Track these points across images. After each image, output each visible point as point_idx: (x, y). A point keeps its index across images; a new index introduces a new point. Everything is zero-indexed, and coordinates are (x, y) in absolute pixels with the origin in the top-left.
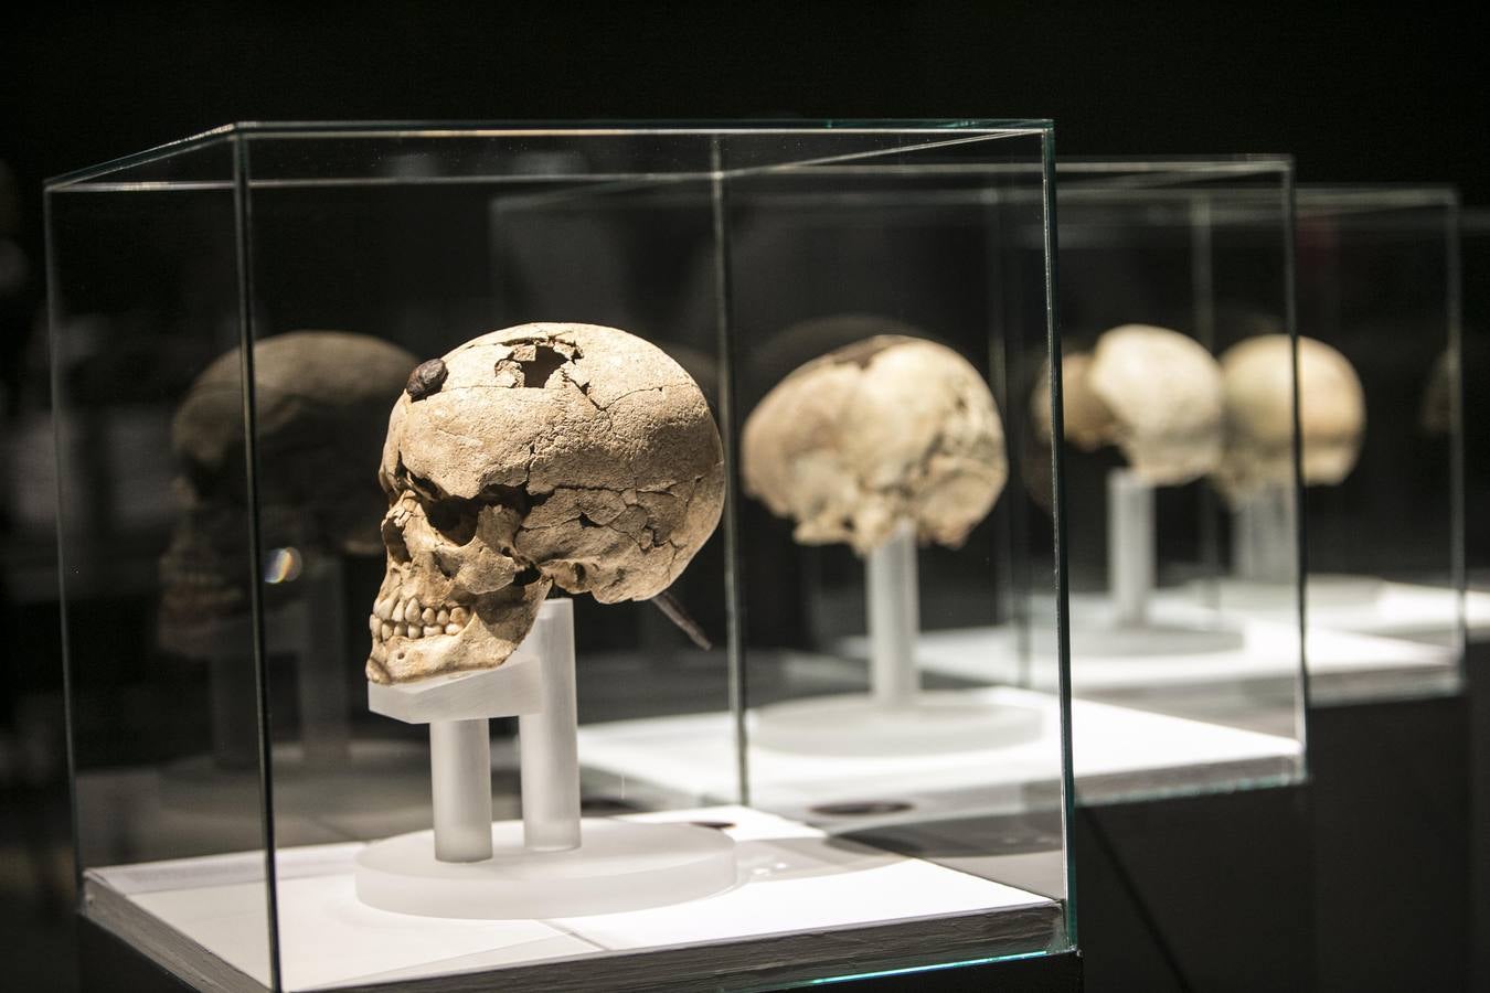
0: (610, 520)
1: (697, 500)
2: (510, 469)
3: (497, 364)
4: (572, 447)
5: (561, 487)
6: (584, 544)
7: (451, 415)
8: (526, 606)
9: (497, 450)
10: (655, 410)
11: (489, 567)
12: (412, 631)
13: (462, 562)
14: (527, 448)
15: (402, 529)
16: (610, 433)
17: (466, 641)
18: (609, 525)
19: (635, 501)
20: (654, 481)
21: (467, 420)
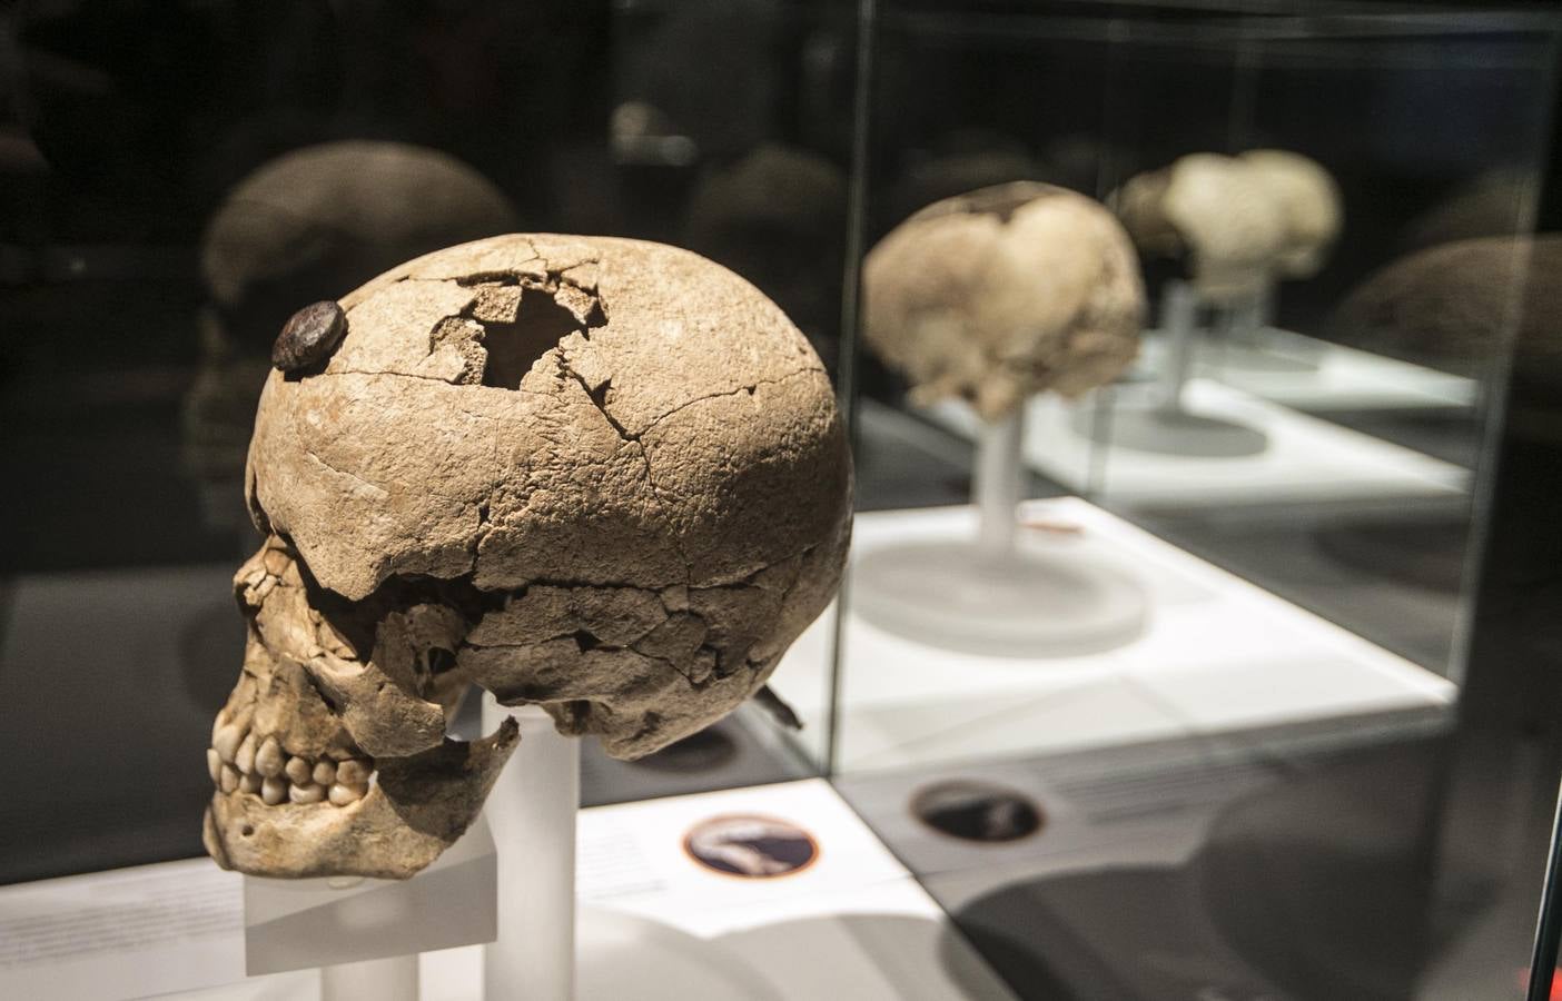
0: (634, 638)
1: (802, 585)
2: (437, 551)
3: (438, 326)
4: (563, 513)
5: (541, 581)
6: (583, 676)
7: (332, 430)
8: (469, 779)
9: (413, 511)
10: (737, 436)
11: (397, 719)
12: (267, 790)
13: (349, 701)
14: (474, 511)
15: (257, 609)
16: (644, 485)
17: (358, 826)
18: (633, 647)
19: (685, 606)
20: (724, 568)
21: (359, 444)
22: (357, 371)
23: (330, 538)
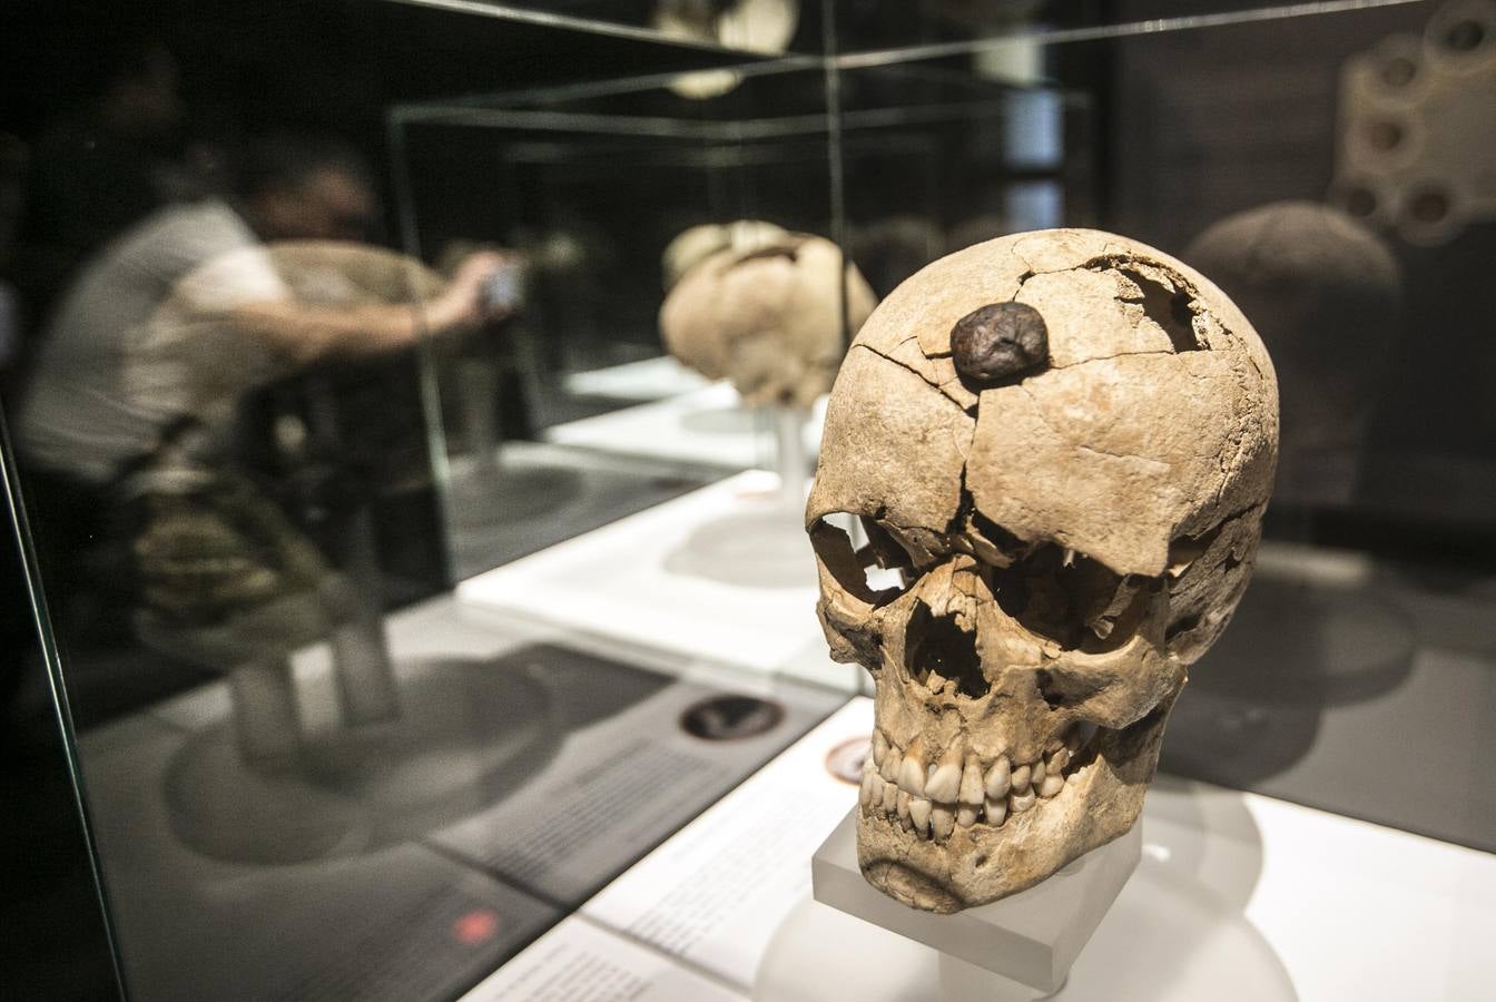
7: (1104, 420)
9: (1187, 476)
12: (995, 813)
14: (1218, 463)
15: (973, 634)
17: (1092, 800)
21: (1136, 425)
22: (1092, 359)
23: (1121, 525)
